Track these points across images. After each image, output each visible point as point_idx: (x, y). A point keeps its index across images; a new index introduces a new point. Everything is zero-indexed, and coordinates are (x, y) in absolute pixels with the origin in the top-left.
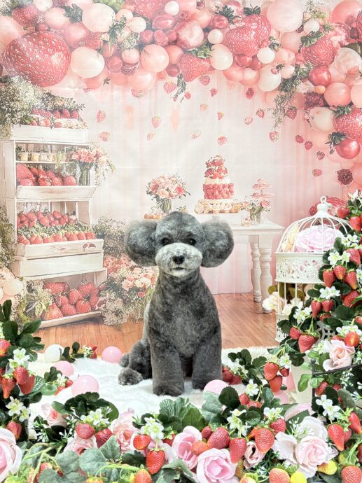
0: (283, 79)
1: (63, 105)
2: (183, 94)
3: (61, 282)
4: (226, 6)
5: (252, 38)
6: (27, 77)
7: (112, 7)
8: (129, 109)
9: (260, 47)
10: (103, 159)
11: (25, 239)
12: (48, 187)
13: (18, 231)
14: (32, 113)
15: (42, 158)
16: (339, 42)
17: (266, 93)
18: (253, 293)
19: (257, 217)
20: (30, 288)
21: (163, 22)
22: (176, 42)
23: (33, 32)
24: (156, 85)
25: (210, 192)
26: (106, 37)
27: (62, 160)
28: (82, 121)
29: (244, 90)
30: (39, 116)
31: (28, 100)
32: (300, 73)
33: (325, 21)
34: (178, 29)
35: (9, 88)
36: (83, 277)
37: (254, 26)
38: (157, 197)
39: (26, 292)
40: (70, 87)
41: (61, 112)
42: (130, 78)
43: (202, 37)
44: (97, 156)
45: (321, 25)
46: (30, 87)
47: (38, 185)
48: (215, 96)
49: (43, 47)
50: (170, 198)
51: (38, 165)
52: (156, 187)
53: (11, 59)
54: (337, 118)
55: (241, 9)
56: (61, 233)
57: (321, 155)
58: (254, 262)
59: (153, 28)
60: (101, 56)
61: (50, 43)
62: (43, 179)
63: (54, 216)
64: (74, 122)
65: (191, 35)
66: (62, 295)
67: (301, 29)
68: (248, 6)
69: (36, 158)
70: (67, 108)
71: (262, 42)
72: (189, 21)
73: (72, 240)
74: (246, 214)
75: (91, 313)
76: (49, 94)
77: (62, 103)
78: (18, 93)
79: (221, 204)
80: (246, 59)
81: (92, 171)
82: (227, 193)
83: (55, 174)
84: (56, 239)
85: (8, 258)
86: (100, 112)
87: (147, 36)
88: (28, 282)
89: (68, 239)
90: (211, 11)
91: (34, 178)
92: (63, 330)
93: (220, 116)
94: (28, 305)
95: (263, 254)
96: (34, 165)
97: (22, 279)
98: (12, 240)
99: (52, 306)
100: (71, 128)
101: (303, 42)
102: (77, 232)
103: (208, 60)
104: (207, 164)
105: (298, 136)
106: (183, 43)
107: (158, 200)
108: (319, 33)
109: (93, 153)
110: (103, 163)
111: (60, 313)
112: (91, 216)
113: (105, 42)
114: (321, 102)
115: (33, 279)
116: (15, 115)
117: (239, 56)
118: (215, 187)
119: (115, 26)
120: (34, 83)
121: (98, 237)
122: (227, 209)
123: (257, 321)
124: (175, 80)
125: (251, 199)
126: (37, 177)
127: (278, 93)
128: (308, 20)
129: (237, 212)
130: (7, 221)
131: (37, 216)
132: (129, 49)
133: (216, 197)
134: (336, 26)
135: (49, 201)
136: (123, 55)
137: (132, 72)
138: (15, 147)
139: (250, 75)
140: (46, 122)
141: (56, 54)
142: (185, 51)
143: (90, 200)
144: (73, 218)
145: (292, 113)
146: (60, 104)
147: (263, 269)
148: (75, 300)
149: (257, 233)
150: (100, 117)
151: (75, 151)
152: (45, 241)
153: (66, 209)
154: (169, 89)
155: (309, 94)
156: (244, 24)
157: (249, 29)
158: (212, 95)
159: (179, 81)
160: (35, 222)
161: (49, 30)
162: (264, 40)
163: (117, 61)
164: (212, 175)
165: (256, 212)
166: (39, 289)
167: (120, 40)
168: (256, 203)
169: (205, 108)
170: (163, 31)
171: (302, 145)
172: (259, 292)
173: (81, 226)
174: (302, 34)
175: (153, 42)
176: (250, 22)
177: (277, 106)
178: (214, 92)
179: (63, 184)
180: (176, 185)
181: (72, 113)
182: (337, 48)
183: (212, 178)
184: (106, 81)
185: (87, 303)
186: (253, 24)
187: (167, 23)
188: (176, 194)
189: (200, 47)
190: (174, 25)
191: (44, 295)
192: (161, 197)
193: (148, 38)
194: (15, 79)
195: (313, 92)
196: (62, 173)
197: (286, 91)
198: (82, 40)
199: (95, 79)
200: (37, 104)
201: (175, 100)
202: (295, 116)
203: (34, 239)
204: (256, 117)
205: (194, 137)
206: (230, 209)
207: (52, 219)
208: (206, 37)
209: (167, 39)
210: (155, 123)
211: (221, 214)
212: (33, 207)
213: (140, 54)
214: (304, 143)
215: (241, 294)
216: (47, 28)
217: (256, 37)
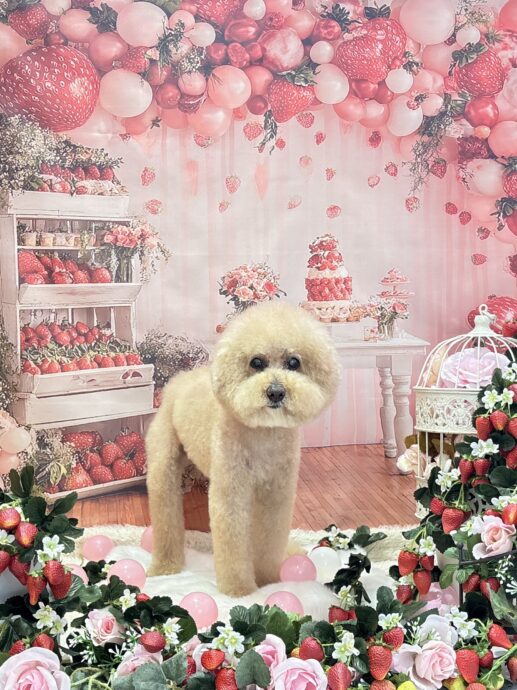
0: (426, 117)
1: (90, 159)
2: (273, 142)
3: (90, 430)
4: (338, 6)
5: (378, 54)
6: (33, 117)
7: (162, 7)
8: (191, 165)
9: (390, 68)
10: (152, 241)
11: (33, 365)
12: (69, 286)
13: (22, 355)
14: (41, 173)
15: (58, 240)
16: (510, 60)
17: (400, 139)
18: (383, 444)
19: (389, 329)
20: (42, 442)
21: (242, 30)
22: (262, 61)
23: (41, 48)
24: (232, 128)
25: (317, 290)
26: (154, 54)
27: (89, 244)
28: (119, 183)
29: (366, 133)
30: (52, 177)
31: (33, 152)
32: (452, 108)
33: (488, 28)
34: (264, 41)
35: (5, 134)
36: (122, 423)
37: (381, 34)
38: (235, 299)
39: (36, 447)
40: (99, 131)
41: (86, 170)
42: (191, 117)
43: (302, 54)
44: (143, 237)
45: (481, 33)
46: (37, 131)
47: (53, 282)
48: (323, 143)
49: (56, 70)
50: (256, 300)
51: (53, 251)
52: (234, 283)
53: (7, 89)
54: (508, 175)
55: (360, 10)
56: (90, 355)
57: (484, 233)
58: (385, 396)
59: (226, 39)
60: (146, 83)
61: (68, 63)
62: (60, 274)
63: (76, 329)
64: (107, 185)
65: (285, 50)
66: (91, 452)
67: (452, 40)
68: (371, 5)
69: (49, 241)
70: (95, 164)
71: (393, 60)
72: (280, 27)
73: (105, 366)
74: (372, 323)
75: (136, 479)
76: (67, 143)
77: (88, 156)
78: (19, 141)
79: (333, 308)
80: (369, 87)
81: (135, 261)
82: (342, 291)
83: (79, 265)
84: (80, 366)
85: (7, 396)
86: (146, 170)
87: (216, 52)
88: (38, 432)
89: (100, 366)
90: (314, 13)
91: (46, 272)
92: (93, 505)
93: (330, 174)
94: (39, 468)
95: (398, 383)
96: (46, 252)
97: (28, 428)
98: (14, 368)
99: (77, 469)
100: (101, 194)
101: (455, 59)
102: (113, 354)
103: (311, 88)
104: (310, 247)
105: (449, 204)
106: (272, 63)
107: (237, 304)
108: (479, 45)
109: (137, 232)
110: (152, 247)
111: (88, 479)
112: (134, 330)
113: (152, 61)
114: (484, 152)
115: (46, 427)
116: (16, 176)
117: (358, 82)
118: (325, 283)
119: (167, 37)
120: (43, 127)
121: (146, 361)
122: (342, 316)
123: (390, 487)
124: (261, 119)
125: (379, 299)
126: (50, 270)
127: (418, 138)
128: (463, 26)
129: (357, 320)
130: (5, 338)
131: (52, 331)
132: (190, 72)
133: (326, 298)
134: (505, 35)
135: (70, 307)
136: (180, 82)
137: (194, 108)
138: (16, 225)
139: (375, 110)
140: (64, 187)
141: (78, 81)
142: (275, 75)
143: (133, 306)
144: (107, 332)
145: (439, 168)
146: (84, 157)
147: (399, 408)
148: (112, 460)
149: (388, 352)
150: (147, 177)
151: (109, 229)
152: (64, 368)
153: (95, 319)
154: (251, 132)
155: (465, 139)
156: (366, 32)
157: (374, 40)
158: (318, 142)
159: (266, 122)
160: (49, 340)
161: (65, 44)
162: (396, 58)
163: (171, 92)
164: (319, 265)
165: (387, 320)
166: (56, 442)
167: (175, 58)
168: (386, 307)
169: (307, 163)
170: (243, 44)
171: (455, 218)
172: (393, 442)
173: (118, 345)
174: (454, 47)
175: (226, 61)
176: (374, 29)
177: (416, 159)
178: (320, 138)
179: (91, 282)
180: (265, 280)
181: (104, 171)
182: (507, 69)
183: (318, 268)
184: (155, 122)
185: (130, 464)
186: (379, 32)
187: (248, 32)
188: (265, 293)
189: (298, 69)
190: (258, 34)
191: (64, 451)
192: (241, 299)
193: (219, 55)
194: (14, 120)
195: (471, 136)
196: (89, 264)
197: (430, 135)
198: (116, 59)
199: (137, 119)
200: (48, 158)
201: (261, 150)
202: (443, 172)
203: (47, 365)
204: (385, 176)
205: (291, 206)
206: (346, 315)
207: (75, 335)
208: (307, 54)
209: (247, 56)
210: (231, 185)
211: (334, 325)
212: (45, 316)
213: (207, 80)
214: (459, 214)
215: (365, 446)
216: (62, 41)
217: (383, 52)
